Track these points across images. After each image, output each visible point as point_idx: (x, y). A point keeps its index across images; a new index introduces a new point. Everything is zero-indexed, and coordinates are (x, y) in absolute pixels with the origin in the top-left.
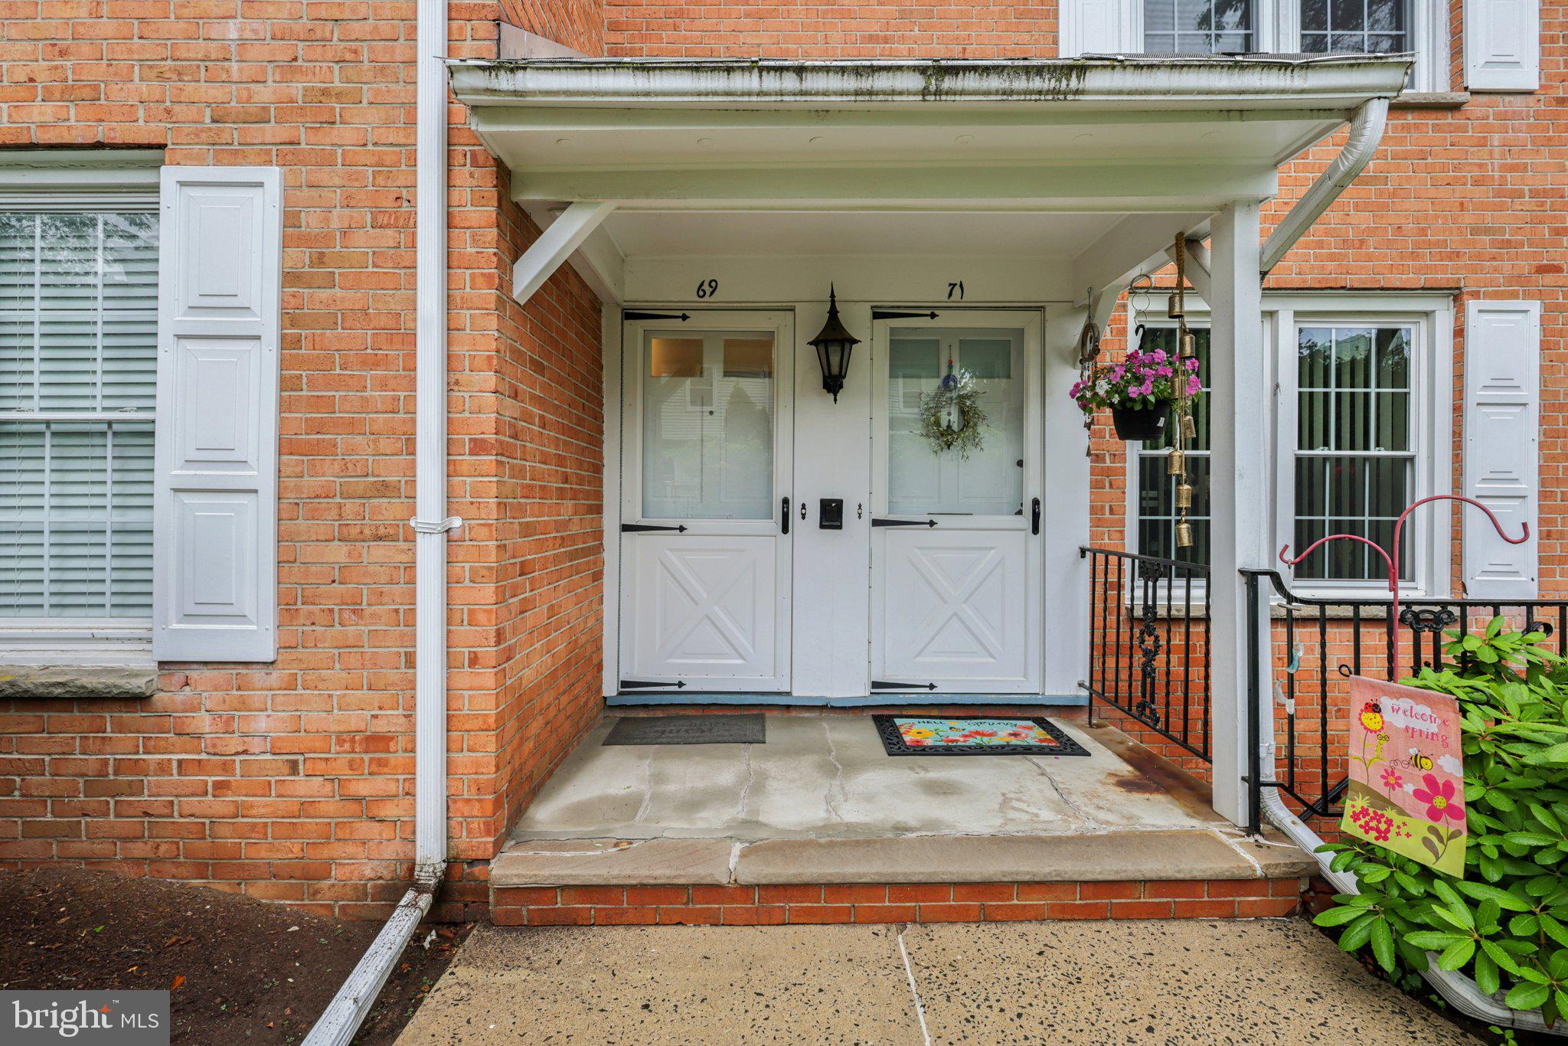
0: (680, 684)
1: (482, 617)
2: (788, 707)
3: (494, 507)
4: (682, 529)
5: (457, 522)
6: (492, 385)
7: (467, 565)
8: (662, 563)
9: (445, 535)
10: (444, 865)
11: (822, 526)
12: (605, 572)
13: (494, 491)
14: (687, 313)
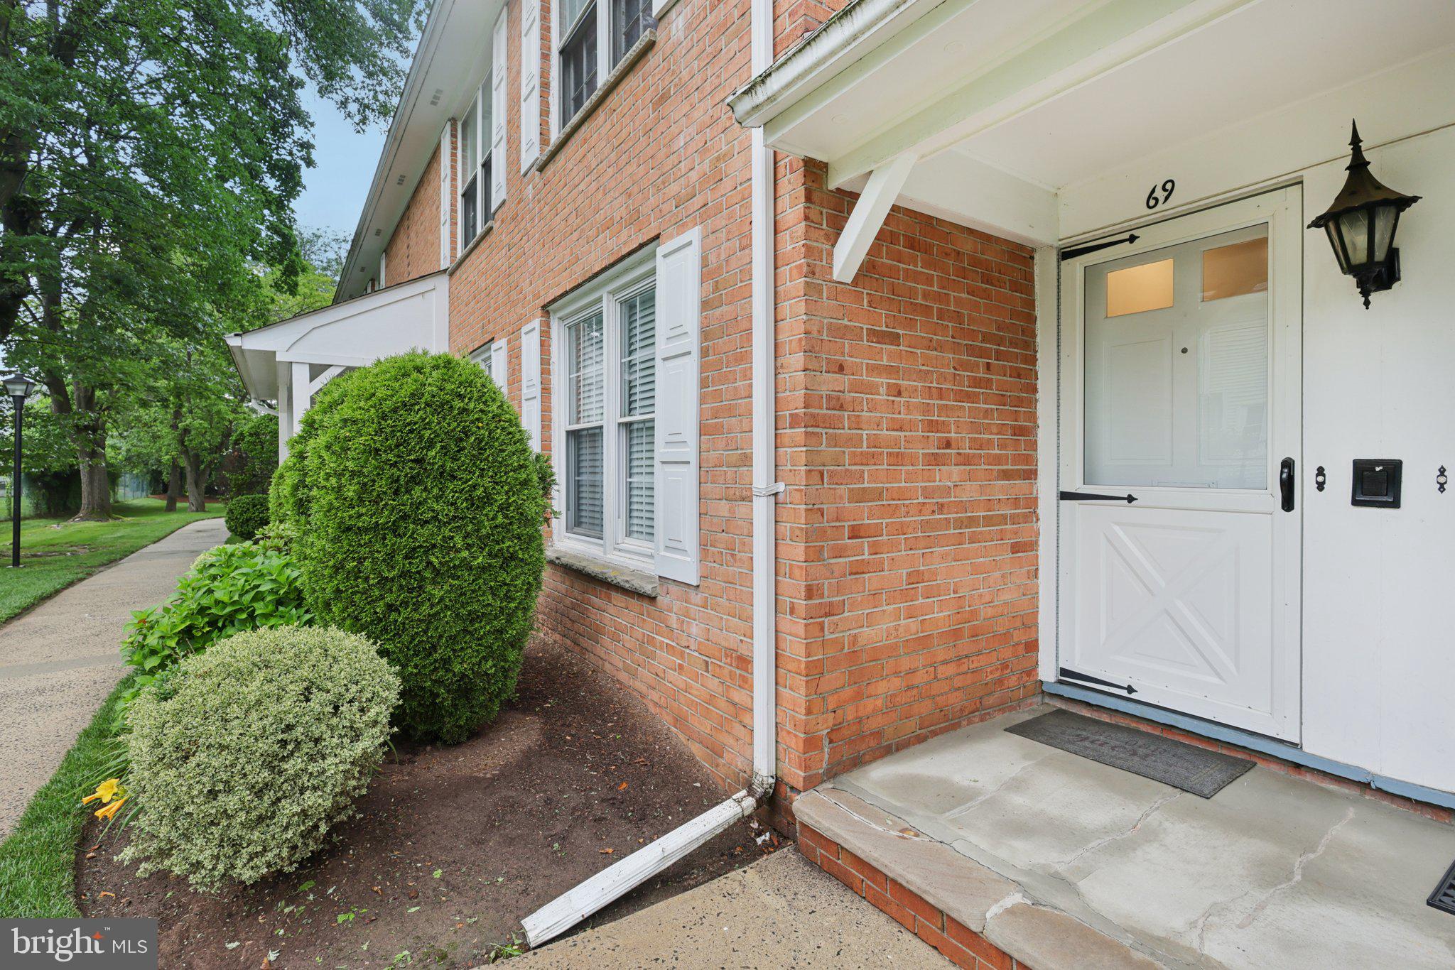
0: (1130, 689)
1: (797, 572)
2: (1298, 766)
3: (803, 473)
4: (1130, 499)
5: (781, 487)
6: (801, 365)
7: (788, 525)
8: (1109, 541)
9: (773, 498)
10: (772, 781)
11: (1355, 503)
12: (1041, 543)
13: (803, 461)
14: (1135, 233)
